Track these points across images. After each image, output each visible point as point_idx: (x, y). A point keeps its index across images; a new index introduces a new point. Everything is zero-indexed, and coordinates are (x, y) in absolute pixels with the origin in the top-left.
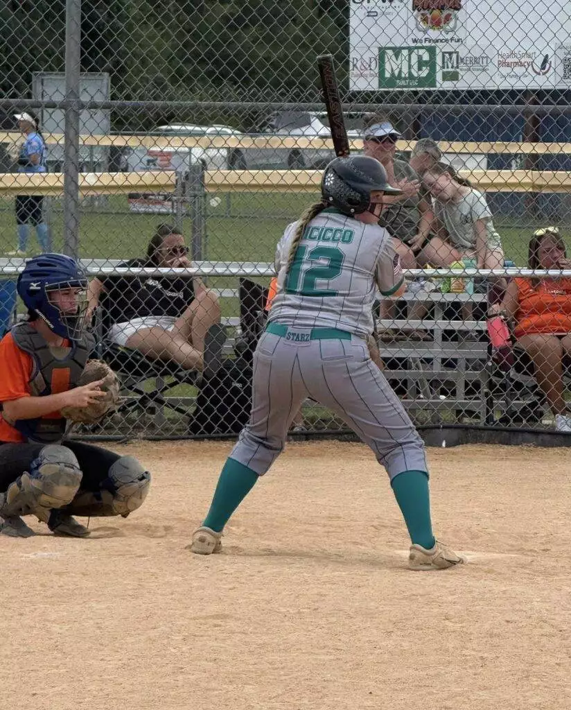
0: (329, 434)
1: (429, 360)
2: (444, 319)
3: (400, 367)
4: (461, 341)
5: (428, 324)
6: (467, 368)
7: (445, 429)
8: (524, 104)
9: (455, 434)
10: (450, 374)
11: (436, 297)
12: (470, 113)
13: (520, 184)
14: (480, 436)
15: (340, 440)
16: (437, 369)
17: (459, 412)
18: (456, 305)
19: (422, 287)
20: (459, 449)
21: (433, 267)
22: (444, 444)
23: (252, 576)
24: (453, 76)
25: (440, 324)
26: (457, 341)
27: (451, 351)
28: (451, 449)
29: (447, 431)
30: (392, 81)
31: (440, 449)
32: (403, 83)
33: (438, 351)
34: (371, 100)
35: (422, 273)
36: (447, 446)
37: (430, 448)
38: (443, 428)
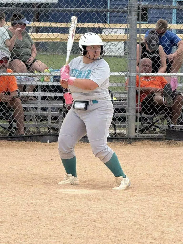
0: (3, 138)
1: (36, 108)
2: (42, 92)
4: (50, 101)
5: (36, 94)
6: (52, 111)
8: (79, 8)
9: (52, 138)
10: (45, 113)
11: (39, 83)
12: (58, 11)
13: (56, 39)
15: (7, 140)
16: (39, 111)
17: (49, 129)
18: (47, 86)
19: (34, 79)
20: (54, 143)
21: (38, 72)
22: (48, 142)
23: (4, 202)
25: (40, 94)
26: (48, 100)
27: (45, 104)
28: (51, 144)
31: (47, 143)
33: (39, 104)
34: (20, 6)
35: (40, 74)
36: (50, 142)
37: (43, 143)
38: (48, 135)
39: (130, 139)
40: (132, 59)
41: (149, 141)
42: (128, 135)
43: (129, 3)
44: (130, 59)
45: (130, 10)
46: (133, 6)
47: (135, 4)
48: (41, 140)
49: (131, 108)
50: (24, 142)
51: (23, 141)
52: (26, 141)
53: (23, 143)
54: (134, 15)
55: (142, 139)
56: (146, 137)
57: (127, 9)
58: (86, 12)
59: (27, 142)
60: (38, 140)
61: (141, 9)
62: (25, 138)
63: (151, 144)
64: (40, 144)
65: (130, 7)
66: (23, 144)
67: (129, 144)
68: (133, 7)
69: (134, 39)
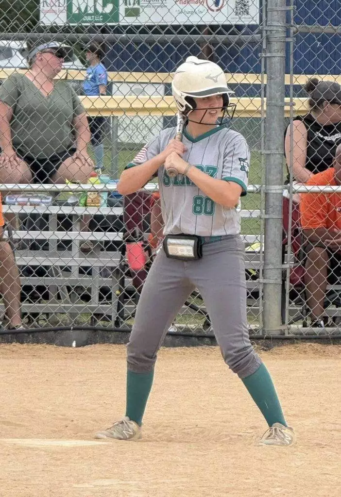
3: (34, 273)
7: (75, 331)
9: (84, 335)
10: (85, 281)
14: (108, 337)
16: (75, 276)
20: (87, 348)
22: (74, 344)
24: (133, 12)
28: (80, 349)
29: (78, 332)
30: (78, 17)
31: (71, 348)
32: (89, 18)
36: (77, 346)
37: (61, 348)
38: (74, 329)
39: (268, 338)
40: (273, 152)
41: (312, 344)
42: (263, 331)
43: (266, 21)
44: (268, 152)
45: (268, 38)
46: (275, 28)
47: (280, 24)
48: (57, 341)
49: (270, 266)
50: (18, 345)
51: (16, 343)
52: (22, 343)
53: (16, 346)
54: (277, 51)
55: (296, 339)
56: (306, 334)
57: (259, 35)
58: (163, 43)
59: (25, 345)
60: (50, 342)
61: (294, 37)
62: (20, 335)
63: (316, 352)
64: (53, 349)
65: (269, 33)
66: (14, 349)
67: (266, 350)
68: (274, 32)
69: (276, 106)
